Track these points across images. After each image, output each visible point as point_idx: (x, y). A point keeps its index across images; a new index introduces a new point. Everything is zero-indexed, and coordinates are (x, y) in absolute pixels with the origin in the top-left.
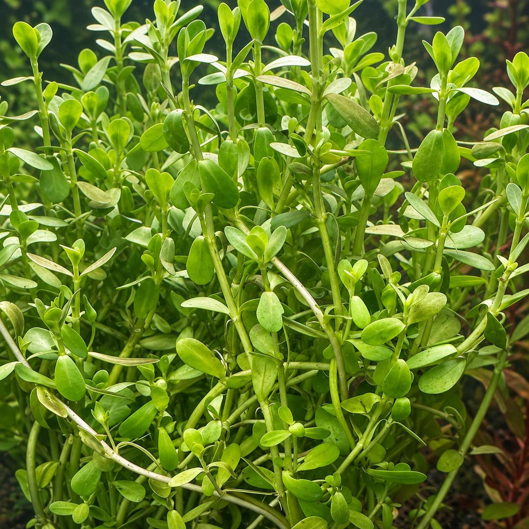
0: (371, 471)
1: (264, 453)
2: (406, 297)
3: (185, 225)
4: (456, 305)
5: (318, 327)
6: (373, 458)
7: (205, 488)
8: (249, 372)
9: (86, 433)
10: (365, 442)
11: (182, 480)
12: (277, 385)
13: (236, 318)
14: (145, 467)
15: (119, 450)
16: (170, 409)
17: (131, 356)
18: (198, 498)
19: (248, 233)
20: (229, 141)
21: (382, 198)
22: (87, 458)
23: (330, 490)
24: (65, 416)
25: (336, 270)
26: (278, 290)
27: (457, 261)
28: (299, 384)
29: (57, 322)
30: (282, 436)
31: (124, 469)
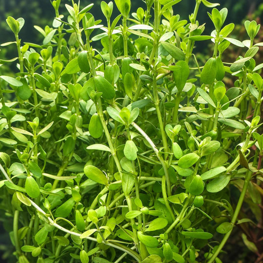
0: (183, 233)
1: (127, 222)
2: (200, 143)
3: (88, 108)
5: (156, 158)
6: (185, 226)
7: (98, 239)
8: (120, 181)
9: (41, 213)
10: (180, 218)
11: (86, 235)
12: (134, 189)
13: (114, 153)
15: (57, 222)
16: (82, 201)
17: (62, 175)
18: (95, 244)
19: (120, 111)
20: (110, 65)
21: (186, 93)
23: (162, 241)
24: (30, 205)
26: (135, 140)
28: (146, 188)
29: (26, 160)
30: (137, 214)
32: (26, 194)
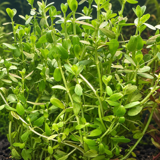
0: (112, 138)
1: (77, 131)
2: (124, 87)
3: (52, 64)
4: (140, 89)
5: (94, 95)
6: (113, 134)
8: (72, 107)
9: (25, 124)
10: (110, 129)
11: (51, 138)
12: (81, 112)
13: (68, 91)
14: (41, 134)
15: (34, 129)
16: (49, 118)
17: (38, 102)
19: (72, 66)
20: (65, 40)
21: (117, 57)
22: (25, 131)
23: (99, 143)
24: (19, 119)
25: (101, 79)
26: (81, 84)
27: (141, 76)
28: (88, 112)
29: (17, 93)
30: (83, 126)
31: (35, 134)
32: (16, 113)
